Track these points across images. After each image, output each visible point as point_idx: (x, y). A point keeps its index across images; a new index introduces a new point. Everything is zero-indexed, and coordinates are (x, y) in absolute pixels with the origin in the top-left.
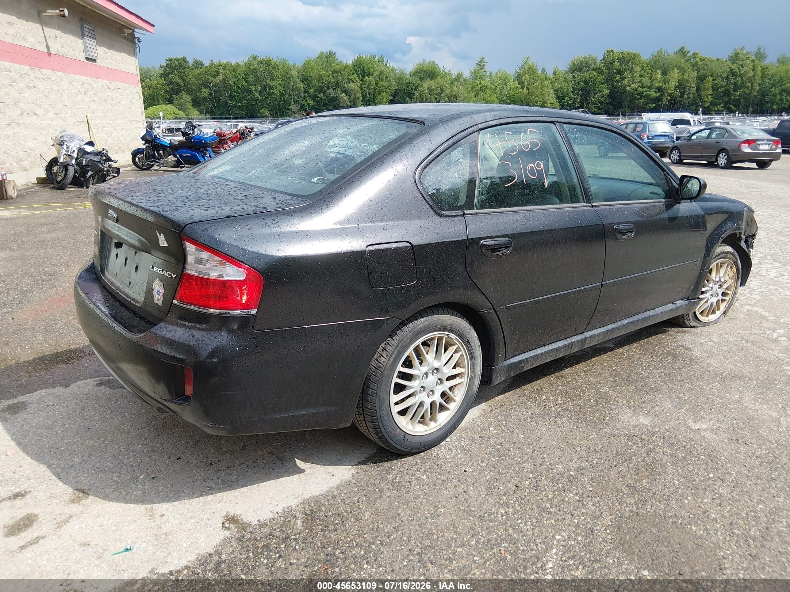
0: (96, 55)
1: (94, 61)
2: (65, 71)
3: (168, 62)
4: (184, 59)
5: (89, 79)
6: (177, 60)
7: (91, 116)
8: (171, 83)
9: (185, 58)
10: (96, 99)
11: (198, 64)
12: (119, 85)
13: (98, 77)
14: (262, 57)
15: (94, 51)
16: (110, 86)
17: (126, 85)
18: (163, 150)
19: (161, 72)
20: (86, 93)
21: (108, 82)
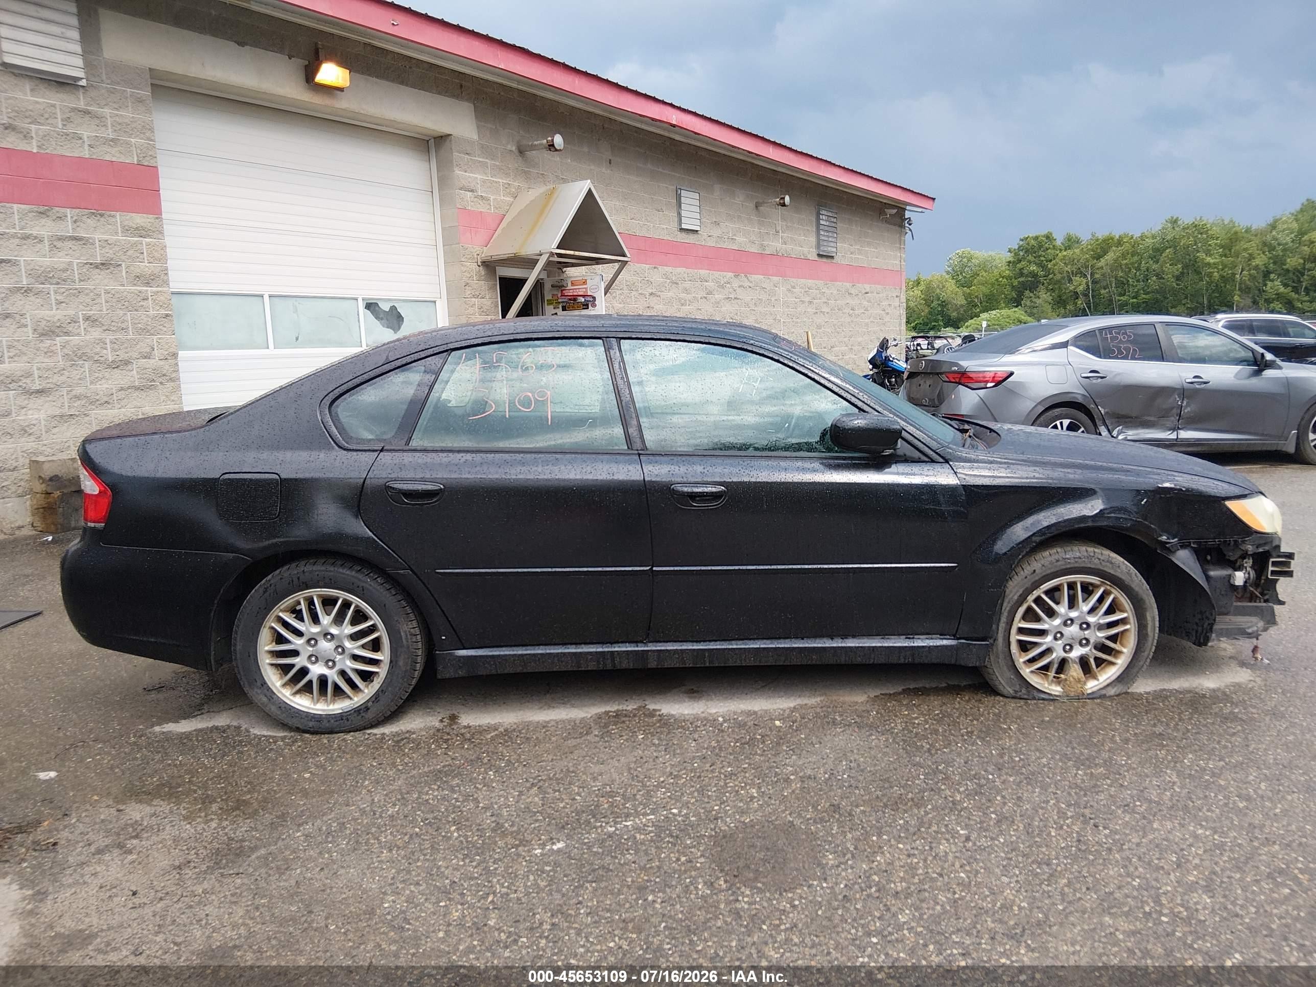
0: (834, 250)
1: (832, 257)
2: (783, 275)
3: (1021, 243)
4: (1048, 237)
5: (820, 283)
6: (1036, 238)
7: (814, 333)
8: (1021, 274)
9: (1051, 234)
10: (825, 309)
11: (1071, 242)
12: (867, 287)
13: (834, 280)
14: (1187, 219)
15: (832, 244)
16: (853, 291)
17: (879, 287)
18: (895, 378)
19: (1009, 259)
20: (810, 302)
21: (848, 285)
